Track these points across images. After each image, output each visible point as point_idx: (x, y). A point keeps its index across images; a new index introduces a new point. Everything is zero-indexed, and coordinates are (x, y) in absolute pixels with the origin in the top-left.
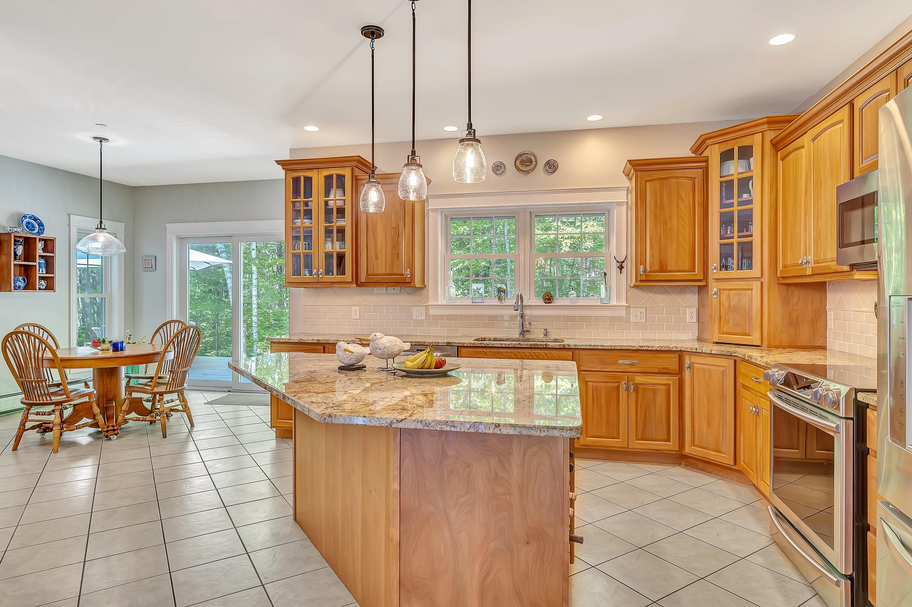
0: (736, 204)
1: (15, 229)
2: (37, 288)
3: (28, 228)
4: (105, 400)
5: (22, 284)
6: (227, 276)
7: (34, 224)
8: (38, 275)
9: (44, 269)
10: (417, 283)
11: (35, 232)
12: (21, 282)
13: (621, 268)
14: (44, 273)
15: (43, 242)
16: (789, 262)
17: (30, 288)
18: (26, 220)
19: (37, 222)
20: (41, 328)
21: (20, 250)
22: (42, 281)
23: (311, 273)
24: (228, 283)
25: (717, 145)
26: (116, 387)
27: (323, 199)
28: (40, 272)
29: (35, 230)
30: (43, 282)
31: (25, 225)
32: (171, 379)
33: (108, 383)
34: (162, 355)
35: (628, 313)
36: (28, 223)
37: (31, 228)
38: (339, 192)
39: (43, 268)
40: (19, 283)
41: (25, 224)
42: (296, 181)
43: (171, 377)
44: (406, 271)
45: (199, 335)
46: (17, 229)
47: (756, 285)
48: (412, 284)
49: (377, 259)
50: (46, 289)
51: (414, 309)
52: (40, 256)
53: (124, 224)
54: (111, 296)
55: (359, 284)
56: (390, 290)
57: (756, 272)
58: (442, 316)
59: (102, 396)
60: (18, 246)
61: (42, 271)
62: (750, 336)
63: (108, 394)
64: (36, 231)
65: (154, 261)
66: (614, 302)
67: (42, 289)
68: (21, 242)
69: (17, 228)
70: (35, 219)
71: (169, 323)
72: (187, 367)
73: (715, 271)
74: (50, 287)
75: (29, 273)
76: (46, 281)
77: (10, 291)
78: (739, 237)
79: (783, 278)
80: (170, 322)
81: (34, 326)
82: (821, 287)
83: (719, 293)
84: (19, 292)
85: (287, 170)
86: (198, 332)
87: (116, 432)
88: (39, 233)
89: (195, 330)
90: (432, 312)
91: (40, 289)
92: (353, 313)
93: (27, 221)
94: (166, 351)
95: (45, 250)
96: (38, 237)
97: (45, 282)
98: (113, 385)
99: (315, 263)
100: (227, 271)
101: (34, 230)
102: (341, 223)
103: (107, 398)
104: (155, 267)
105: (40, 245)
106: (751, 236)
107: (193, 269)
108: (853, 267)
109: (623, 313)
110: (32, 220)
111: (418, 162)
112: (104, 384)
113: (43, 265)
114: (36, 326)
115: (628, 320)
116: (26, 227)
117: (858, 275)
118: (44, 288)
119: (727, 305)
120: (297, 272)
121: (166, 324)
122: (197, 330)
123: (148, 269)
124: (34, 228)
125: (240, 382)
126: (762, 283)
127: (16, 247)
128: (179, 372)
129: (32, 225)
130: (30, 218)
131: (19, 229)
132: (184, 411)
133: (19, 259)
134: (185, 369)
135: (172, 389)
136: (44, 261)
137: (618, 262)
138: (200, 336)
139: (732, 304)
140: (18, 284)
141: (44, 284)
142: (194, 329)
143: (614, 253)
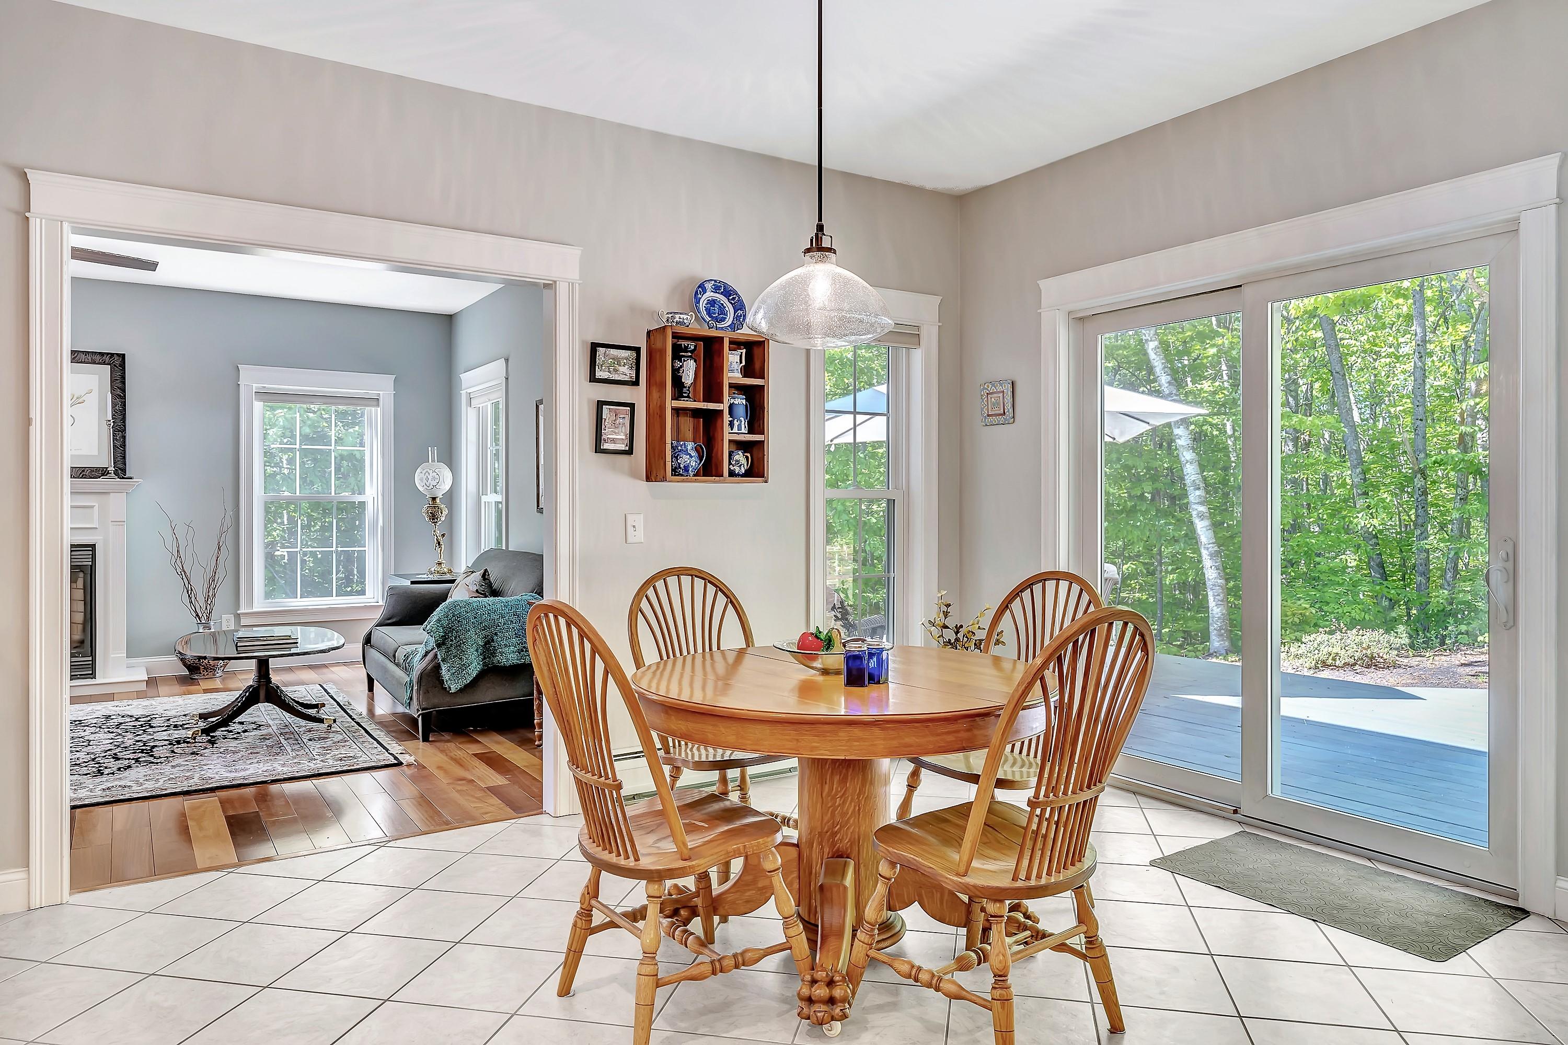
1: (677, 316)
2: (726, 473)
3: (709, 314)
4: (826, 850)
5: (691, 460)
6: (1183, 459)
7: (725, 305)
8: (727, 437)
9: (743, 423)
11: (723, 326)
12: (691, 457)
14: (743, 431)
15: (744, 351)
17: (714, 473)
18: (705, 296)
19: (732, 300)
20: (710, 582)
21: (689, 371)
22: (740, 453)
24: (1185, 473)
26: (859, 810)
28: (735, 430)
29: (727, 320)
30: (740, 456)
31: (704, 309)
32: (1043, 789)
33: (837, 792)
34: (1002, 722)
36: (712, 303)
37: (717, 315)
39: (742, 419)
40: (686, 457)
41: (704, 305)
43: (1045, 781)
45: (1145, 649)
46: (682, 316)
50: (749, 473)
52: (731, 386)
53: (938, 299)
54: (908, 493)
59: (820, 834)
60: (684, 361)
61: (739, 428)
63: (836, 833)
64: (729, 321)
65: (1010, 393)
67: (738, 475)
68: (691, 352)
69: (681, 314)
70: (728, 292)
71: (1041, 581)
72: (1095, 785)
74: (756, 471)
75: (711, 434)
76: (749, 455)
77: (664, 479)
80: (1042, 578)
81: (692, 576)
84: (683, 481)
86: (1142, 635)
87: (837, 1011)
88: (733, 327)
89: (1131, 627)
91: (732, 474)
93: (710, 298)
94: (1020, 703)
95: (748, 371)
96: (727, 336)
97: (747, 457)
98: (850, 803)
100: (1183, 446)
101: (723, 320)
103: (833, 844)
104: (1011, 410)
105: (733, 361)
107: (1111, 440)
110: (722, 293)
112: (824, 795)
113: (741, 411)
114: (696, 576)
116: (705, 313)
118: (743, 471)
121: (1032, 584)
122: (1136, 628)
123: (995, 420)
124: (724, 314)
125: (1269, 792)
127: (681, 364)
128: (1067, 806)
129: (720, 307)
130: (716, 289)
131: (685, 317)
132: (1083, 957)
133: (688, 397)
134: (1087, 795)
135: (1039, 877)
136: (744, 401)
138: (1148, 655)
140: (684, 460)
141: (743, 461)
142: (1126, 624)
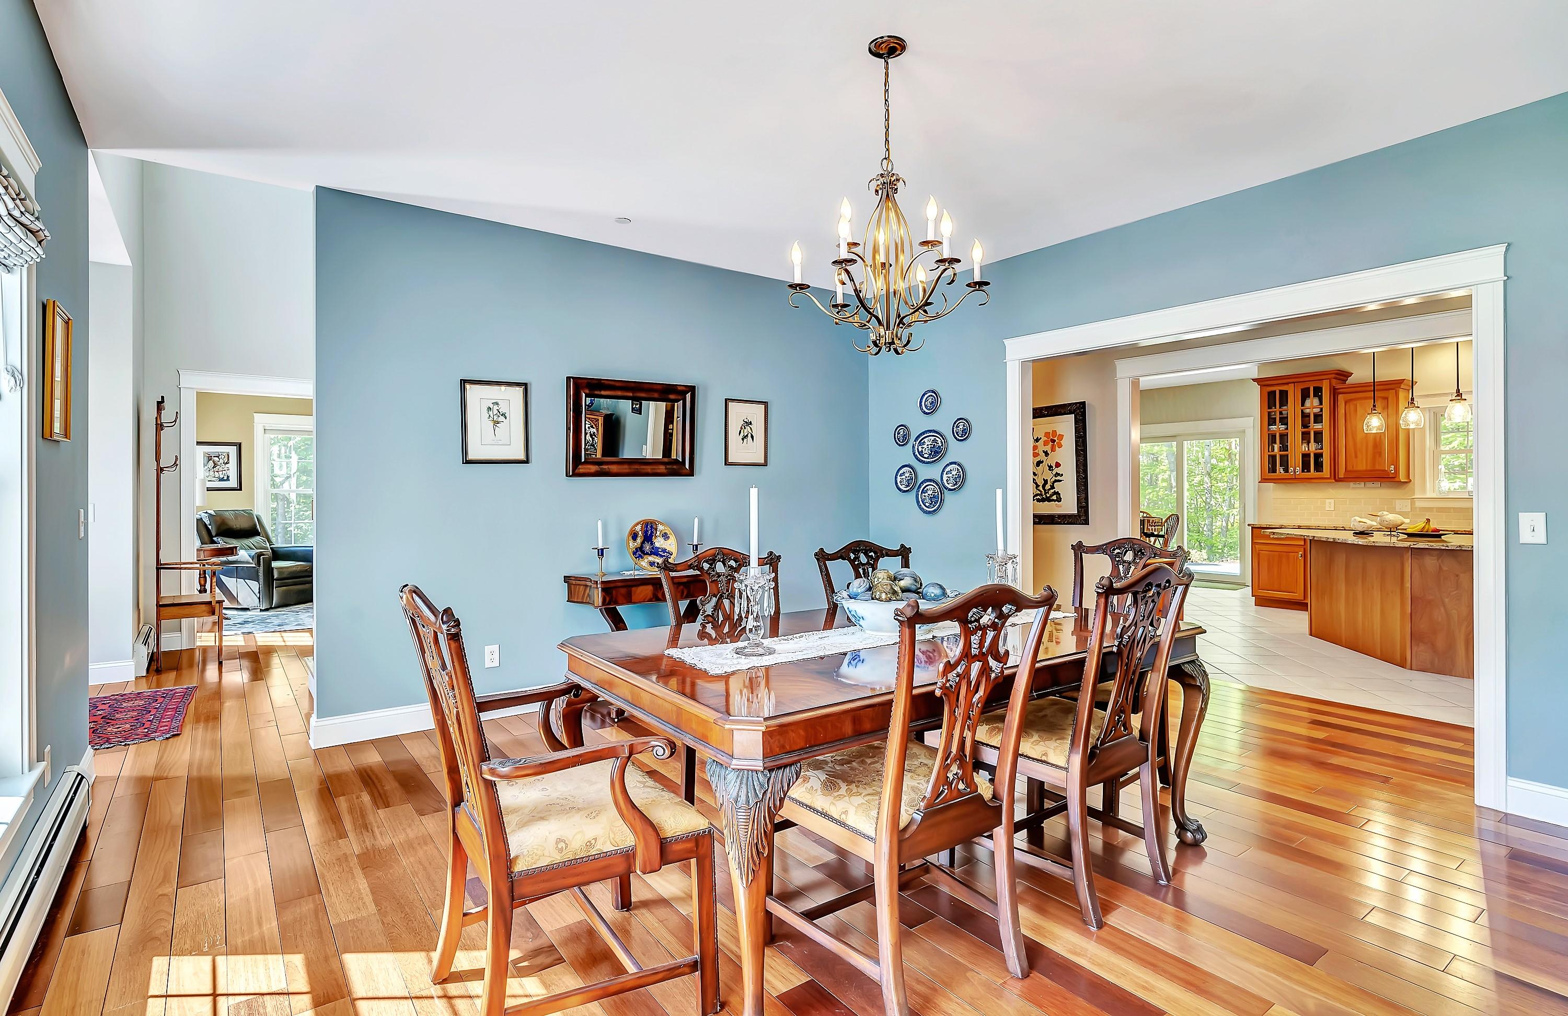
10: (1402, 478)
23: (1286, 470)
27: (1299, 408)
38: (1316, 401)
42: (1272, 395)
44: (1389, 467)
48: (1397, 479)
49: (1356, 457)
51: (1397, 501)
55: (1336, 481)
56: (1369, 484)
58: (1432, 508)
85: (1262, 386)
90: (1418, 504)
92: (1327, 504)
99: (1291, 462)
102: (1318, 426)
111: (1416, 405)
120: (1273, 470)
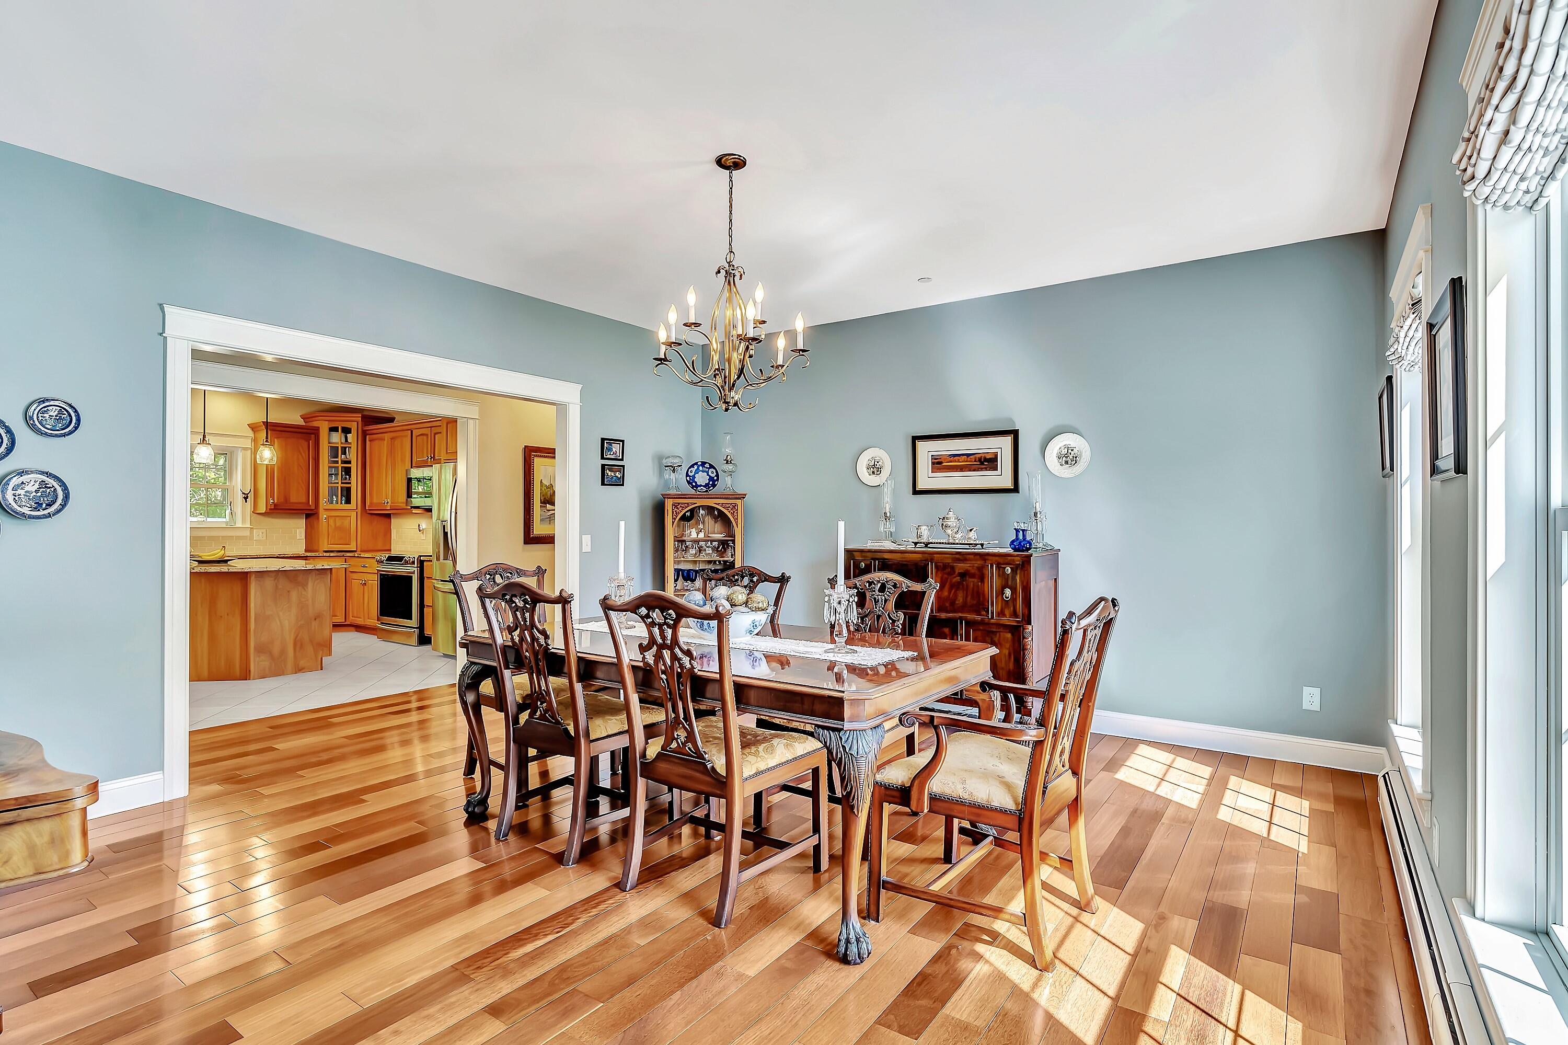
0: (340, 462)
13: (246, 498)
16: (375, 501)
25: (327, 422)
35: (251, 533)
47: (353, 514)
57: (353, 505)
62: (350, 545)
66: (239, 524)
73: (325, 504)
78: (342, 483)
79: (370, 510)
82: (388, 516)
83: (328, 518)
106: (350, 483)
108: (412, 507)
109: (247, 533)
115: (251, 537)
117: (414, 511)
119: (333, 526)
126: (357, 513)
137: (244, 494)
139: (337, 525)
143: (239, 487)
